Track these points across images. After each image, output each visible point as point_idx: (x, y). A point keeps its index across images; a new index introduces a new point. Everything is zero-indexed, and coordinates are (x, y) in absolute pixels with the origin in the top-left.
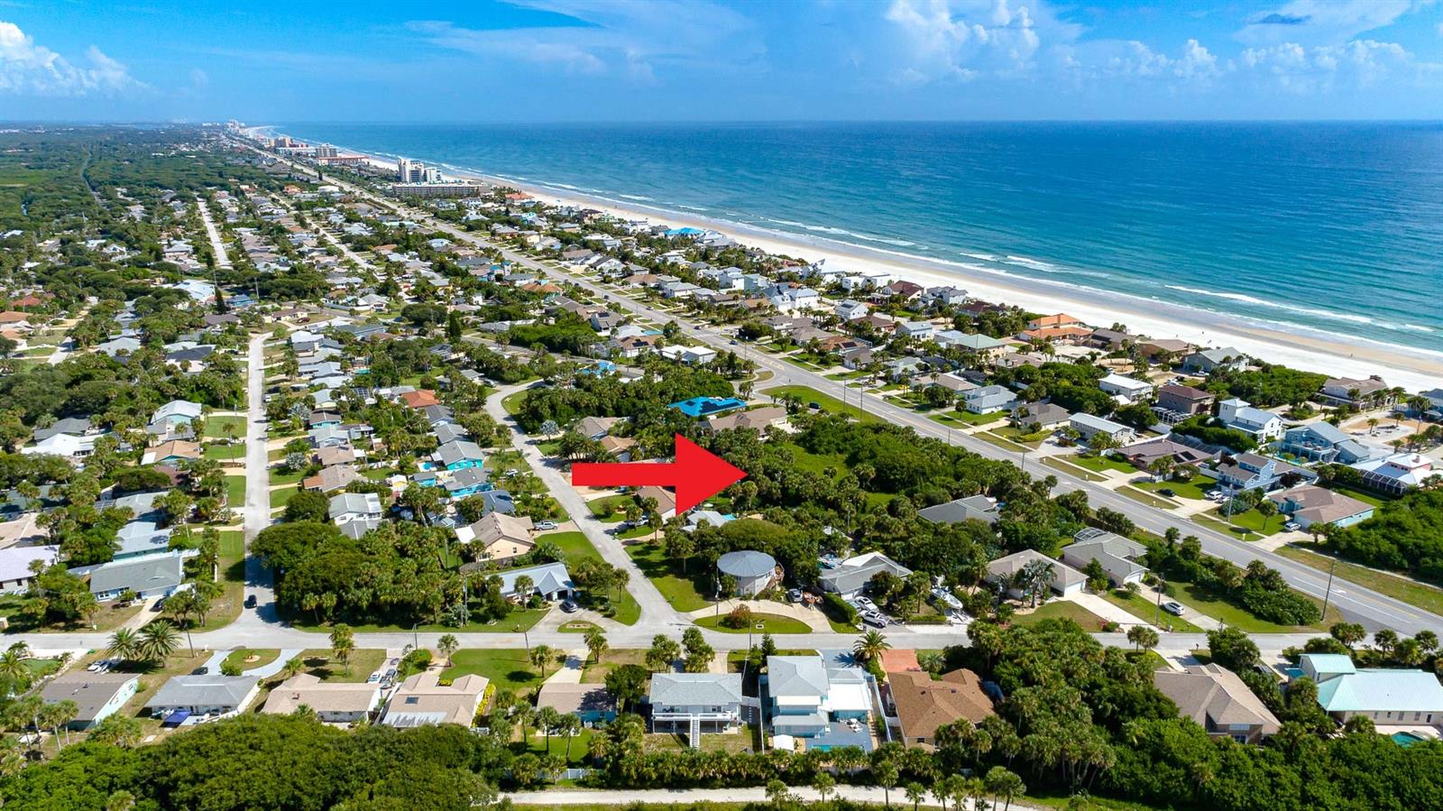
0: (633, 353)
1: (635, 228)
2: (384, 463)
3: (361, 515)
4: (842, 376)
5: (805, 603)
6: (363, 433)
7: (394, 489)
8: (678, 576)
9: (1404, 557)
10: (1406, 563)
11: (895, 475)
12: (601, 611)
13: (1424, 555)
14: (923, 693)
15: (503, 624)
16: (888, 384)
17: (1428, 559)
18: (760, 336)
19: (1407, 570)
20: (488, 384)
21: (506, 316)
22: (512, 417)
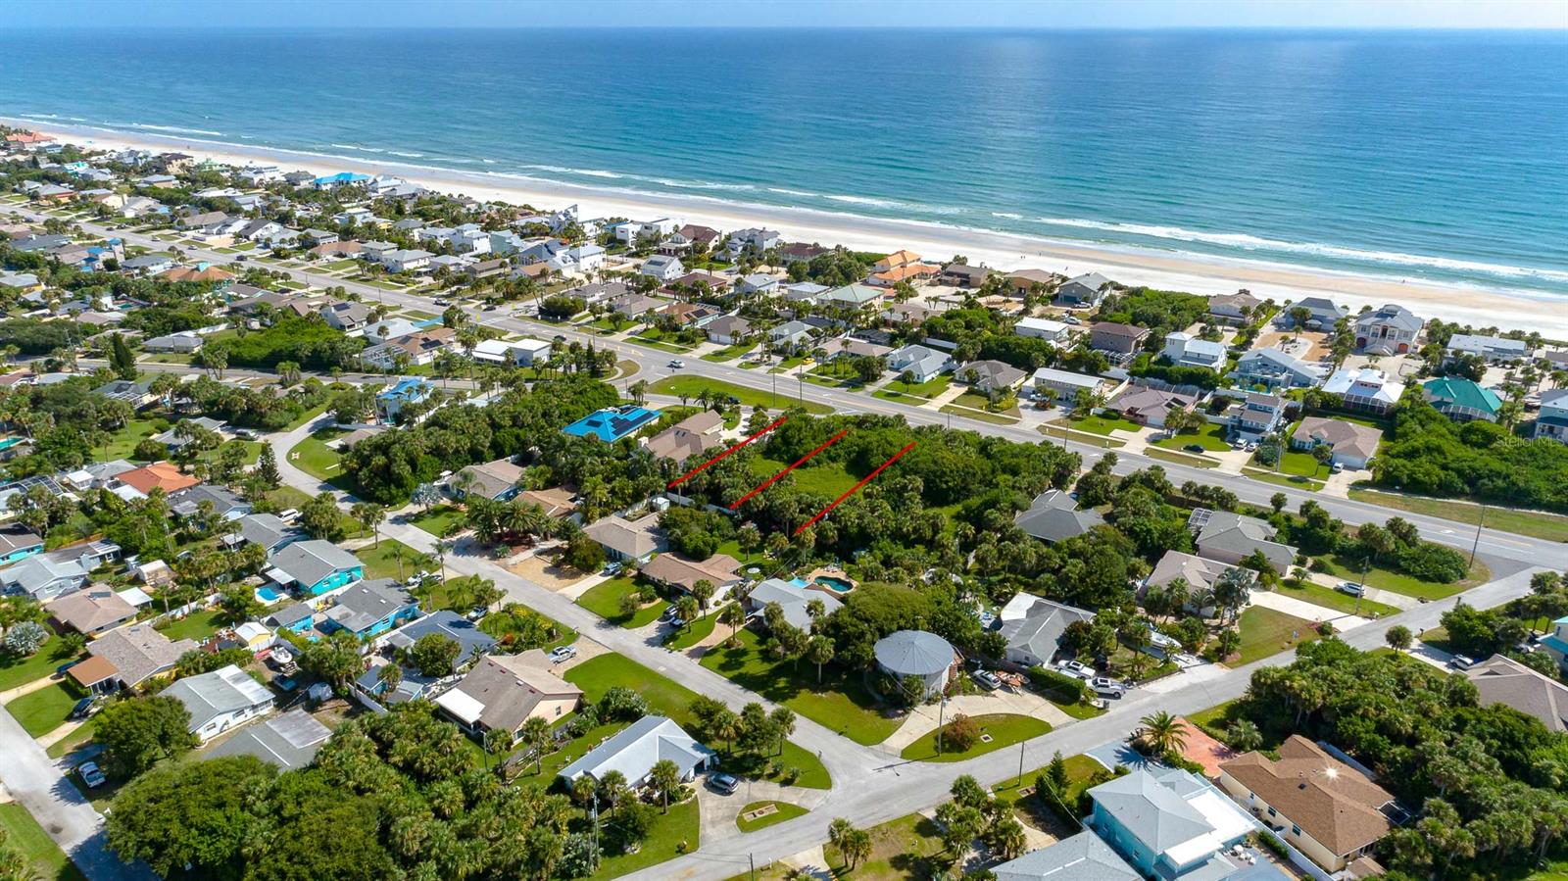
0: (424, 359)
1: (261, 176)
2: (193, 605)
3: (241, 712)
4: (719, 355)
5: (1006, 686)
6: (102, 557)
7: (252, 647)
8: (815, 690)
9: (1464, 482)
10: (1467, 489)
11: (946, 482)
12: (771, 777)
13: (1480, 477)
14: (1302, 787)
15: (652, 845)
16: (786, 359)
17: (1486, 481)
18: (573, 314)
19: (1467, 495)
20: (242, 436)
21: (182, 323)
22: (333, 483)
